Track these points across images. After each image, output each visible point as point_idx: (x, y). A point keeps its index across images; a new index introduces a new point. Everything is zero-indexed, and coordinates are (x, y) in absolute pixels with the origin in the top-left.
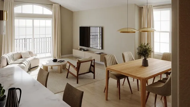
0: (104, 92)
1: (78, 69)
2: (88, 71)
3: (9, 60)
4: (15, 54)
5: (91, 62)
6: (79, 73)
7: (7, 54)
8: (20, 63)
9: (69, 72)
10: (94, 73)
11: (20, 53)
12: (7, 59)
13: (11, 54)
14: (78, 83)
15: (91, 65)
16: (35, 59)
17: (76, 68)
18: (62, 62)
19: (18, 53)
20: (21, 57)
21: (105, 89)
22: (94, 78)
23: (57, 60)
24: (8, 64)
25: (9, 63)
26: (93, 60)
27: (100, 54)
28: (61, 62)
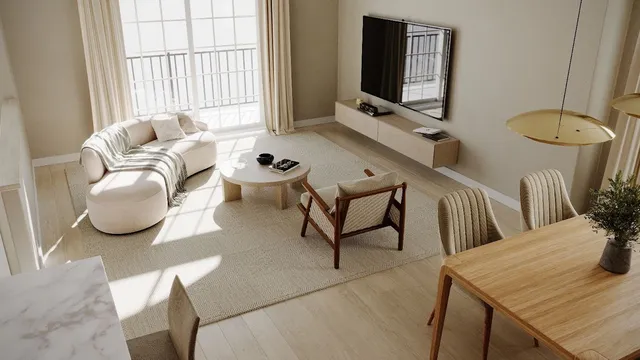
0: (429, 324)
1: (339, 218)
2: (381, 223)
3: (110, 157)
4: (132, 127)
5: (390, 192)
6: (346, 230)
7: (104, 135)
8: (144, 169)
9: (307, 219)
10: (400, 229)
11: (149, 122)
12: (101, 156)
13: (115, 129)
14: (337, 266)
15: (392, 201)
16: (199, 144)
17: (333, 214)
18: (289, 167)
19: (141, 122)
20: (154, 138)
21: (433, 316)
22: (400, 248)
23: (272, 157)
24: (106, 171)
25: (110, 169)
26: (399, 187)
27: (435, 137)
28: (284, 169)
